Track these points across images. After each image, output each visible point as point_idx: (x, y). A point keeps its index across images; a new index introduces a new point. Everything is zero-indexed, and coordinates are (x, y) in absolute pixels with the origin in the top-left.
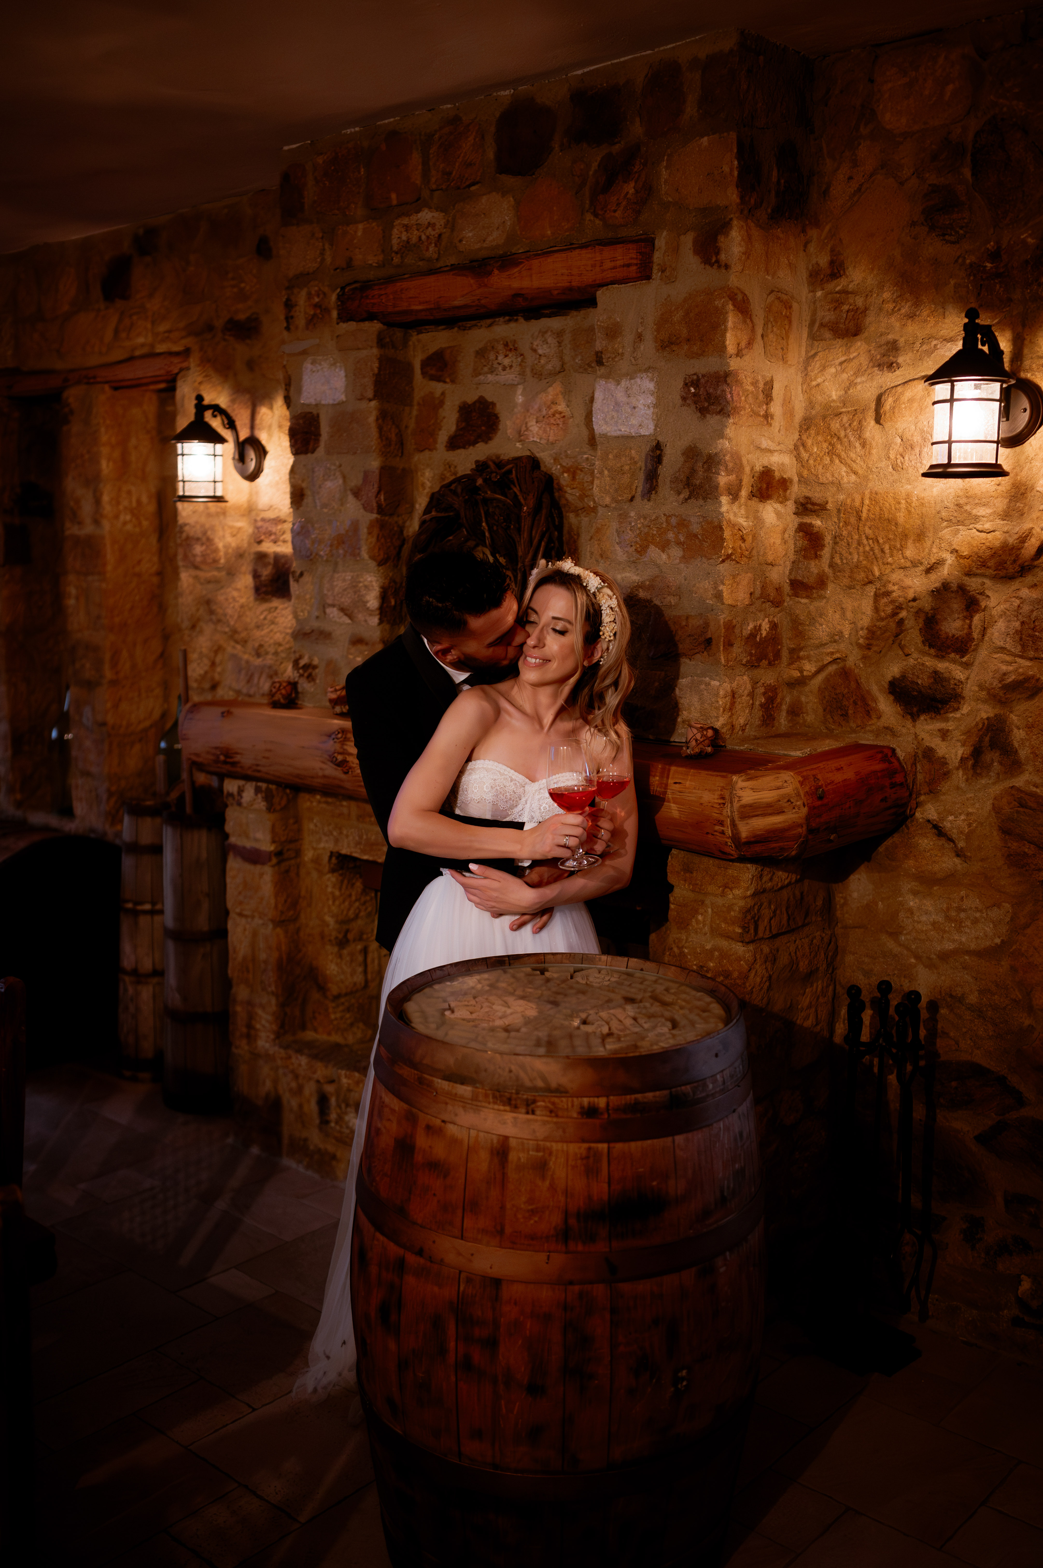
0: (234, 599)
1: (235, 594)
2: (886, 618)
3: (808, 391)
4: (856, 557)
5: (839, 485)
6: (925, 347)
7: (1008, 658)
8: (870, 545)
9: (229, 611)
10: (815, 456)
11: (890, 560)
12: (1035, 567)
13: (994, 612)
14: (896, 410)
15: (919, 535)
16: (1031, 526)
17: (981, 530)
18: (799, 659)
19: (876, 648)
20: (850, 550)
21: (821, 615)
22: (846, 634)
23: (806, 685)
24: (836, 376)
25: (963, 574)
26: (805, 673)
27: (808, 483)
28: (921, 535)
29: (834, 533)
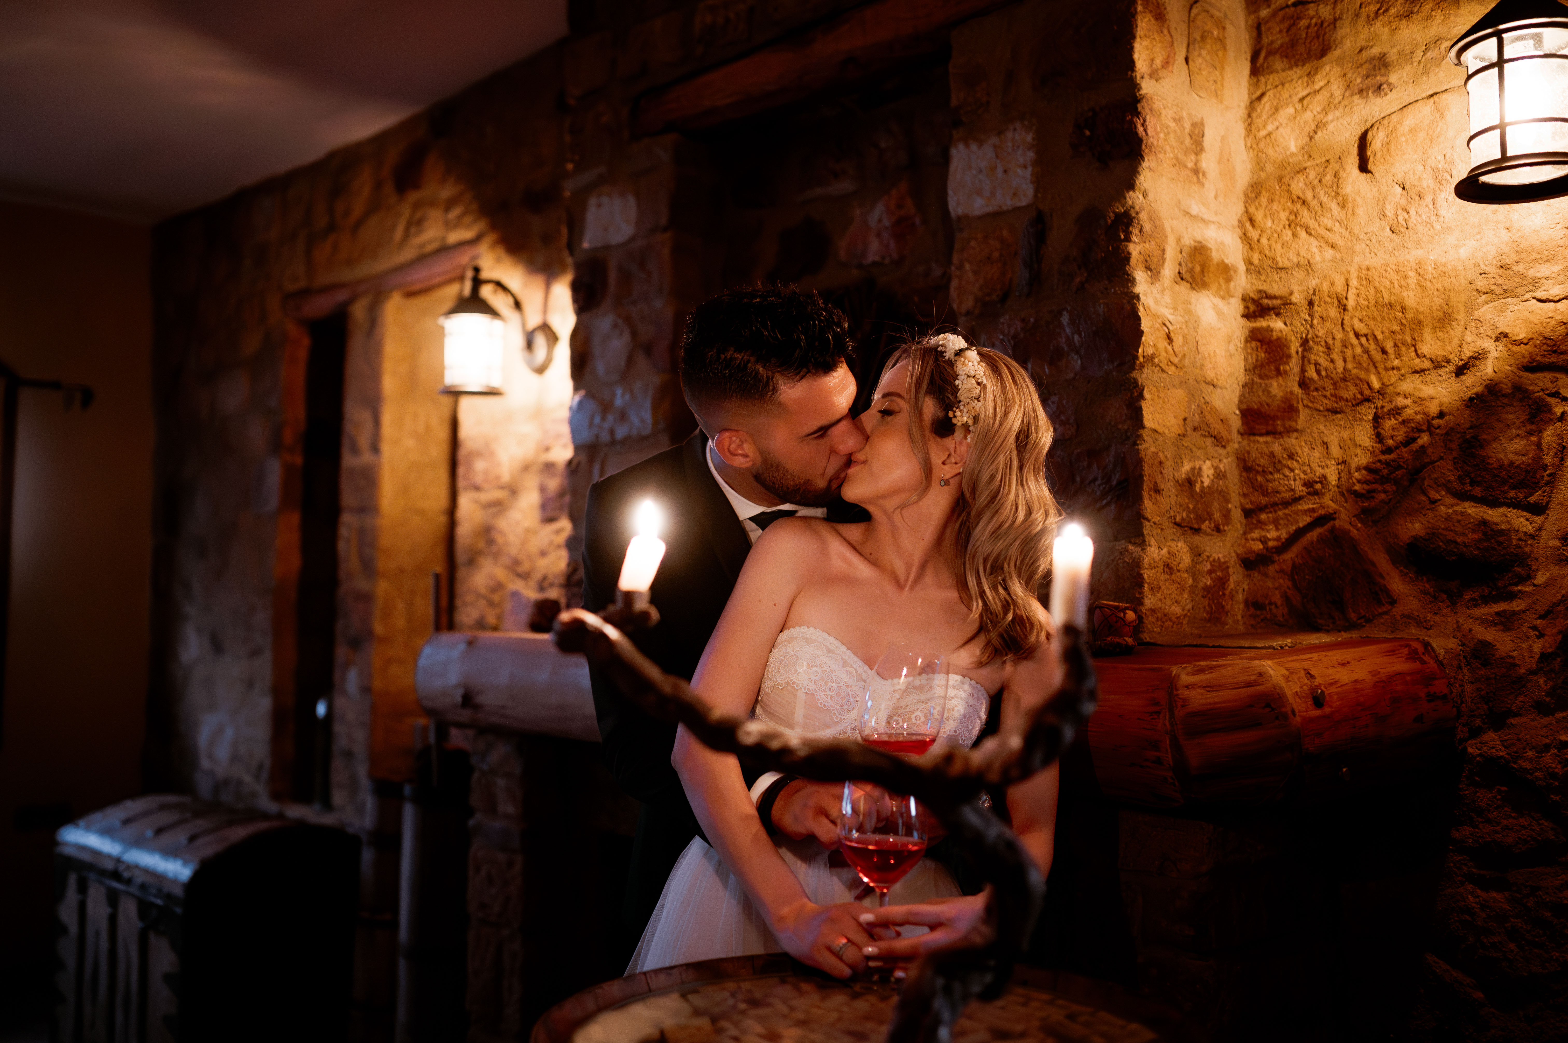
0: (517, 522)
1: (519, 516)
2: (1397, 448)
3: (1255, 146)
4: (1340, 364)
5: (1309, 267)
6: (1430, 55)
8: (1362, 345)
9: (511, 538)
10: (1269, 232)
11: (1396, 363)
14: (1392, 147)
15: (1440, 320)
17: (1544, 298)
18: (1261, 524)
19: (1383, 496)
20: (1332, 356)
21: (1291, 457)
22: (1333, 479)
23: (1273, 562)
24: (1295, 118)
25: (1518, 368)
26: (1271, 544)
27: (1261, 271)
28: (1444, 320)
29: (1304, 336)
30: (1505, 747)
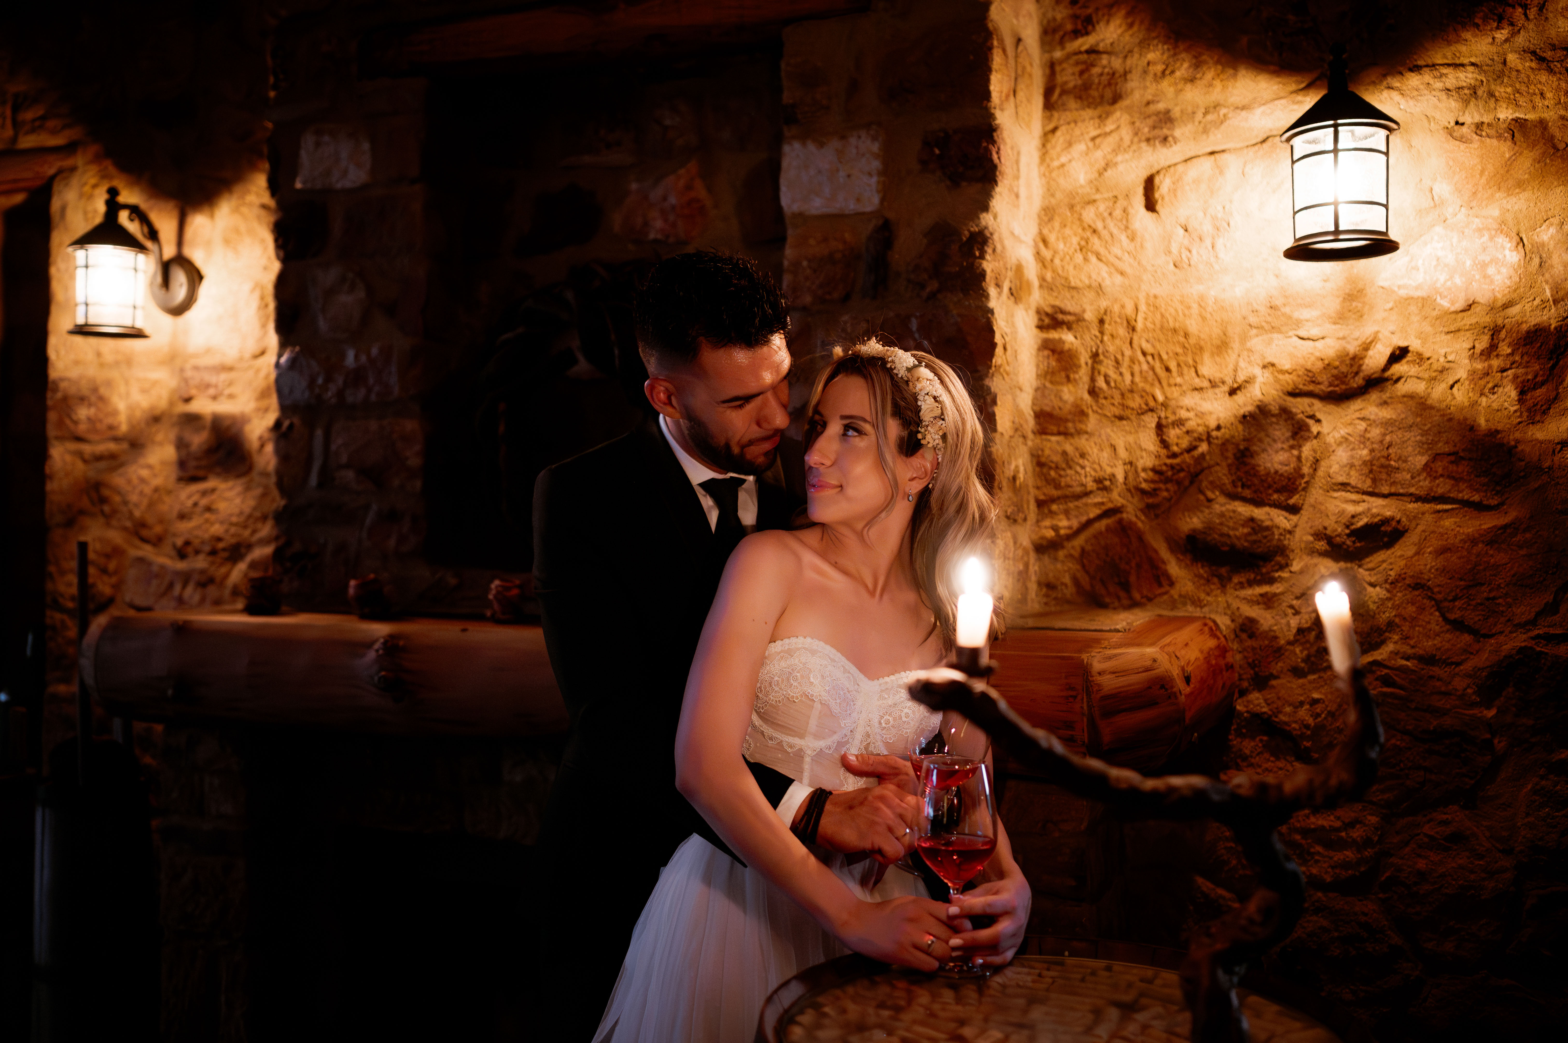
0: (142, 480)
1: (144, 473)
2: (1182, 454)
3: (1047, 174)
5: (1099, 290)
6: (1210, 117)
7: (1354, 497)
8: (1148, 363)
9: (134, 498)
10: (1061, 253)
11: (1179, 380)
12: (1387, 380)
13: (1330, 439)
14: (1179, 194)
15: (1218, 347)
16: (1376, 328)
17: (1306, 337)
18: (1052, 513)
19: (1165, 494)
20: (1121, 370)
21: (1083, 456)
22: (1120, 477)
23: (1063, 547)
24: (1087, 154)
25: (1284, 394)
26: (1062, 532)
27: (1054, 288)
28: (1222, 346)
29: (1094, 350)
30: (1268, 705)
